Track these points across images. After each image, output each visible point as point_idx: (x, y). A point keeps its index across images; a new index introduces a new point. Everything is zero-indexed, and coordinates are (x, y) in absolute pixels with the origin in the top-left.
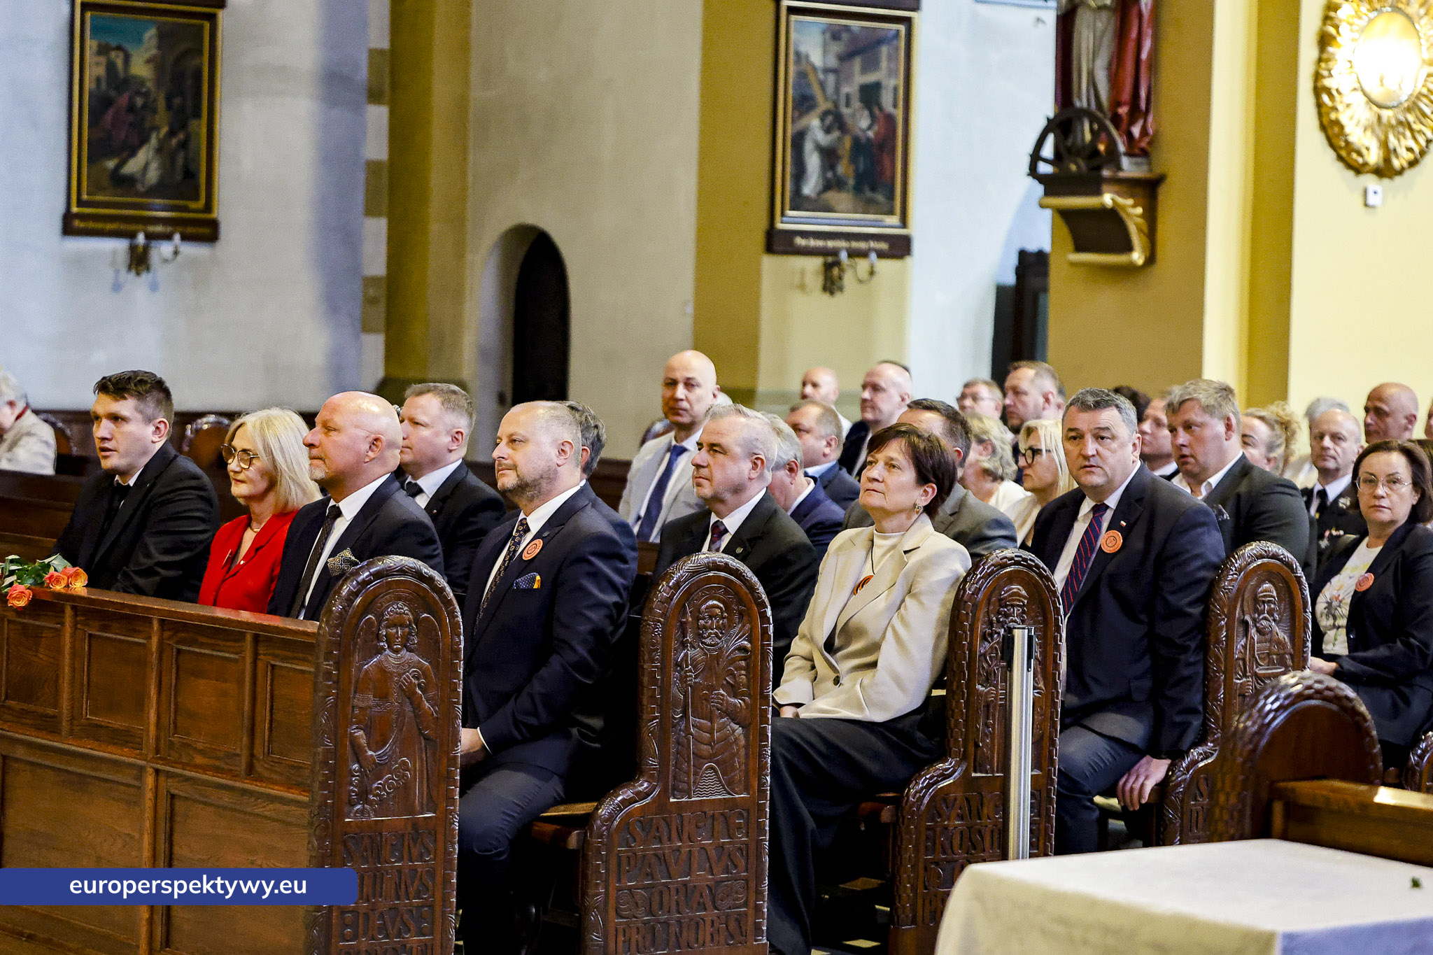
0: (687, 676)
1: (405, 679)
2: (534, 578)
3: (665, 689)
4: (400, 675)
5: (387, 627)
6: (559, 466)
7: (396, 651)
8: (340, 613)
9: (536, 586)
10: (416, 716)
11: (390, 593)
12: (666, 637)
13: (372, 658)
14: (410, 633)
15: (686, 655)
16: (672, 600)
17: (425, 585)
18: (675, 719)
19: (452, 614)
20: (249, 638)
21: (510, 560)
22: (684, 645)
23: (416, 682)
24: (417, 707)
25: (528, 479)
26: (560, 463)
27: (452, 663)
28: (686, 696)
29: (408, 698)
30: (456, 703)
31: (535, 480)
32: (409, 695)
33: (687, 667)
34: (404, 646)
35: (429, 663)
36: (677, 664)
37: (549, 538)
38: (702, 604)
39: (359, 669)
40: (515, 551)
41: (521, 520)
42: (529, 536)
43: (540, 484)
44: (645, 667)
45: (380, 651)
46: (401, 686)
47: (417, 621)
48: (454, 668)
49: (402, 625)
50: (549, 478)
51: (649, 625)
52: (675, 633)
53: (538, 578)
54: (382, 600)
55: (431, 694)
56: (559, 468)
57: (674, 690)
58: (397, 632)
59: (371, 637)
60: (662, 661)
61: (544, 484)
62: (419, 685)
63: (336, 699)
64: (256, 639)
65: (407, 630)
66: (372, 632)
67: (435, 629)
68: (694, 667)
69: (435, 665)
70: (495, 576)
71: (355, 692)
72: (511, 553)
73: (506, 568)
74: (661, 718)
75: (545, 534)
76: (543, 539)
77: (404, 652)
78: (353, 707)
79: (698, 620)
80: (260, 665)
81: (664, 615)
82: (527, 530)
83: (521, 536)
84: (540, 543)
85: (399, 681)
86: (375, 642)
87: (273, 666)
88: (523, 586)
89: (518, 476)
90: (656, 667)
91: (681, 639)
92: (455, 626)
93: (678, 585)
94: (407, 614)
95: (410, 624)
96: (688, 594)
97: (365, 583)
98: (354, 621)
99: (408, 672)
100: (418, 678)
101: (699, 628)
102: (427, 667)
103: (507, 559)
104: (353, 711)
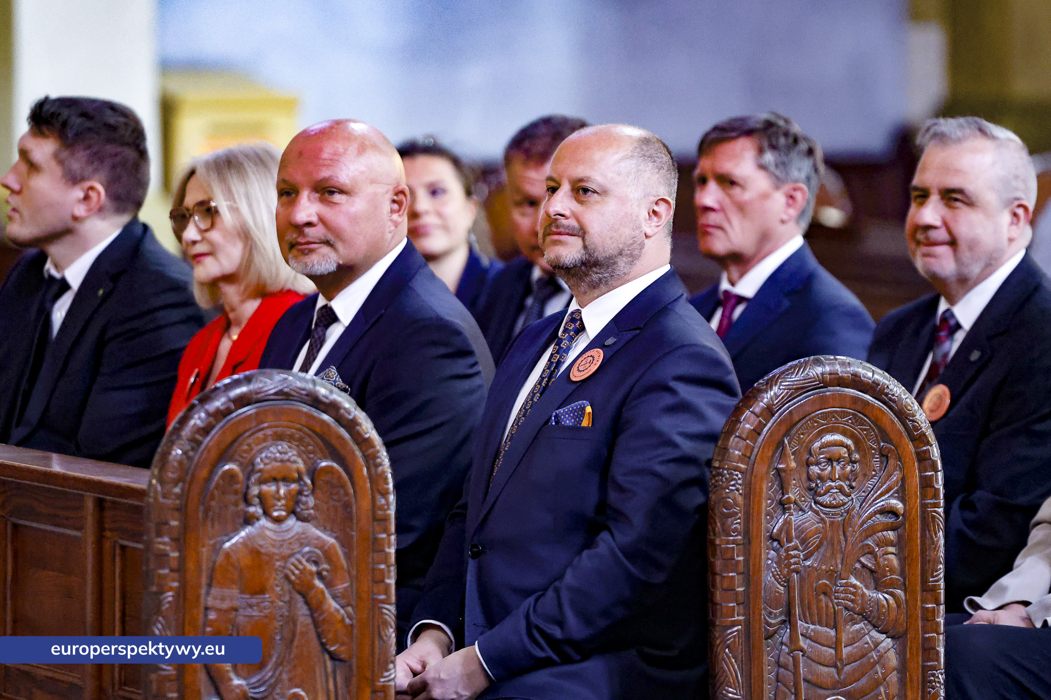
0: (789, 557)
1: (293, 564)
2: (583, 409)
3: (750, 575)
4: (285, 558)
5: (261, 482)
6: (647, 236)
7: (278, 521)
8: (180, 463)
9: (585, 423)
10: (316, 623)
11: (262, 429)
12: (750, 493)
13: (236, 531)
14: (300, 493)
15: (787, 523)
16: (759, 434)
17: (325, 417)
18: (770, 625)
19: (371, 459)
20: (90, 504)
21: (550, 378)
22: (783, 506)
23: (314, 569)
24: (315, 608)
25: (600, 255)
26: (649, 232)
27: (376, 540)
28: (789, 588)
29: (300, 593)
30: (383, 602)
31: (610, 258)
32: (303, 590)
33: (789, 540)
34: (292, 512)
35: (336, 538)
36: (772, 538)
37: (616, 348)
38: (812, 442)
39: (216, 549)
40: (559, 363)
41: (573, 313)
42: (582, 343)
43: (615, 263)
44: (718, 542)
45: (249, 520)
46: (287, 577)
47: (313, 473)
48: (377, 547)
49: (286, 480)
50: (631, 255)
51: (723, 475)
52: (767, 489)
53: (589, 409)
54: (250, 441)
55: (341, 587)
56: (646, 241)
57: (768, 578)
58: (278, 491)
59: (232, 498)
60: (747, 533)
61: (622, 263)
62: (319, 575)
63: (177, 596)
64: (100, 504)
65: (294, 486)
66: (236, 493)
67: (343, 486)
68: (803, 541)
69: (345, 542)
70: (526, 402)
71: (210, 585)
72: (554, 364)
73: (543, 388)
74: (747, 624)
75: (610, 341)
76: (603, 347)
77: (292, 522)
78: (207, 609)
79: (809, 466)
80: (107, 545)
81: (745, 458)
82: (582, 329)
83: (571, 339)
84: (598, 355)
85: (284, 567)
86: (242, 506)
87: (123, 548)
88: (568, 422)
89: (585, 247)
90: (734, 542)
91: (779, 497)
92: (376, 479)
93: (770, 411)
94: (295, 462)
95: (300, 479)
96: (789, 426)
97: (221, 414)
98: (204, 473)
99: (299, 552)
100: (316, 563)
101: (809, 479)
102: (332, 545)
103: (546, 374)
104: (206, 615)
